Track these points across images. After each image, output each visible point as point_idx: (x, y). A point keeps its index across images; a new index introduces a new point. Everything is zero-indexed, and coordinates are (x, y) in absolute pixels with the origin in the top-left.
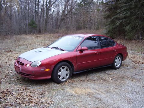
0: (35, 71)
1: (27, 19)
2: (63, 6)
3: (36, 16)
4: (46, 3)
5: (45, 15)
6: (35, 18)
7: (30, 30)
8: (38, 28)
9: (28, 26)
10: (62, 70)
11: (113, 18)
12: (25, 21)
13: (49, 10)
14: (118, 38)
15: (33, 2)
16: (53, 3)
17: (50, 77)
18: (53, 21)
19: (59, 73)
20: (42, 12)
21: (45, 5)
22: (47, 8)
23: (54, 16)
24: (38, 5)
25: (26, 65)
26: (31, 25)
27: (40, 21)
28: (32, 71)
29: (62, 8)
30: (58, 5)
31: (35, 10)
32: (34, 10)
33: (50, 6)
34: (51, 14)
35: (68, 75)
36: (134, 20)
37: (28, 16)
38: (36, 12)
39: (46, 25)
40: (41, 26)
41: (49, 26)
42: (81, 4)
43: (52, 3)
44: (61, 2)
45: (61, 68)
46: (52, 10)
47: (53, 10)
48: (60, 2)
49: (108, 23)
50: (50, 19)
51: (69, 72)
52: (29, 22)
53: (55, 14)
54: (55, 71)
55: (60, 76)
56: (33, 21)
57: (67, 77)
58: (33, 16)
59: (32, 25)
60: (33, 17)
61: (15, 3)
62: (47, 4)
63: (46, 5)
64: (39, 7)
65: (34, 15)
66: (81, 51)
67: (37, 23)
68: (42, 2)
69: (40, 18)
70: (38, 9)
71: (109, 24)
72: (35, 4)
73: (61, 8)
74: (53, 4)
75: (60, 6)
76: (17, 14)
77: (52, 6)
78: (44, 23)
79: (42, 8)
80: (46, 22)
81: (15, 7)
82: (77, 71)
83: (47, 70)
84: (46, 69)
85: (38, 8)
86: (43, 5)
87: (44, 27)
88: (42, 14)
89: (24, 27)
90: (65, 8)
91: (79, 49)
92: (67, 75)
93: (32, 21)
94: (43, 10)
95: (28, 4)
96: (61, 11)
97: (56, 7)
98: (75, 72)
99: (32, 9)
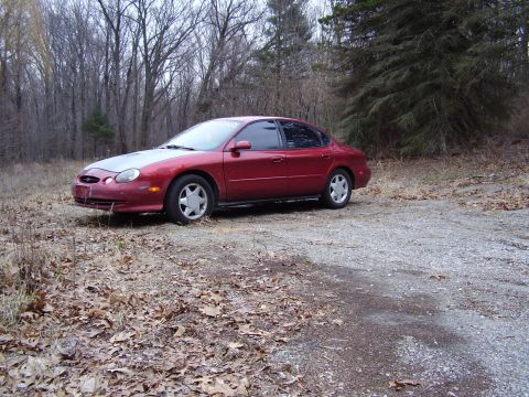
0: (125, 191)
1: (77, 109)
2: (206, 62)
3: (108, 98)
4: (146, 51)
5: (142, 93)
6: (108, 105)
7: (88, 145)
8: (117, 141)
9: (79, 133)
10: (189, 193)
11: (362, 92)
12: (70, 115)
13: (154, 73)
14: (381, 154)
15: (99, 48)
16: (170, 51)
17: (160, 207)
18: (169, 115)
19: (183, 200)
20: (129, 82)
21: (141, 59)
22: (148, 69)
23: (174, 98)
24: (117, 56)
25: (105, 180)
26: (93, 127)
27: (122, 116)
28: (119, 192)
29: (202, 66)
30: (188, 58)
31: (106, 77)
32: (101, 77)
33: (160, 60)
34: (164, 91)
35: (205, 207)
36: (425, 95)
37: (82, 98)
38: (110, 83)
39: (146, 128)
40: (129, 133)
41: (155, 132)
42: (268, 54)
43: (166, 49)
44: (197, 45)
45: (187, 188)
46: (167, 76)
47: (169, 77)
48: (193, 45)
49: (348, 109)
50: (158, 106)
51: (205, 199)
52: (83, 119)
53: (177, 90)
54: (173, 194)
55: (184, 207)
56: (99, 114)
57: (203, 211)
58: (100, 96)
59: (96, 129)
60: (100, 101)
61: (35, 53)
62: (149, 53)
63: (146, 57)
64: (121, 64)
65: (104, 95)
66: (235, 151)
67: (114, 120)
68: (130, 47)
69: (125, 102)
70: (118, 73)
71: (353, 112)
72: (107, 55)
73: (197, 68)
74: (168, 54)
75: (196, 61)
76: (40, 91)
77: (168, 62)
78: (139, 123)
79: (130, 70)
80: (146, 118)
81: (34, 66)
82: (227, 201)
83: (154, 189)
84: (152, 186)
85: (116, 69)
86: (134, 59)
87: (138, 136)
88: (132, 90)
89: (69, 135)
90: (212, 67)
91: (232, 146)
92: (201, 206)
93: (97, 114)
94: (136, 76)
95: (80, 56)
96: (198, 80)
97: (179, 65)
98: (222, 201)
99: (95, 74)
